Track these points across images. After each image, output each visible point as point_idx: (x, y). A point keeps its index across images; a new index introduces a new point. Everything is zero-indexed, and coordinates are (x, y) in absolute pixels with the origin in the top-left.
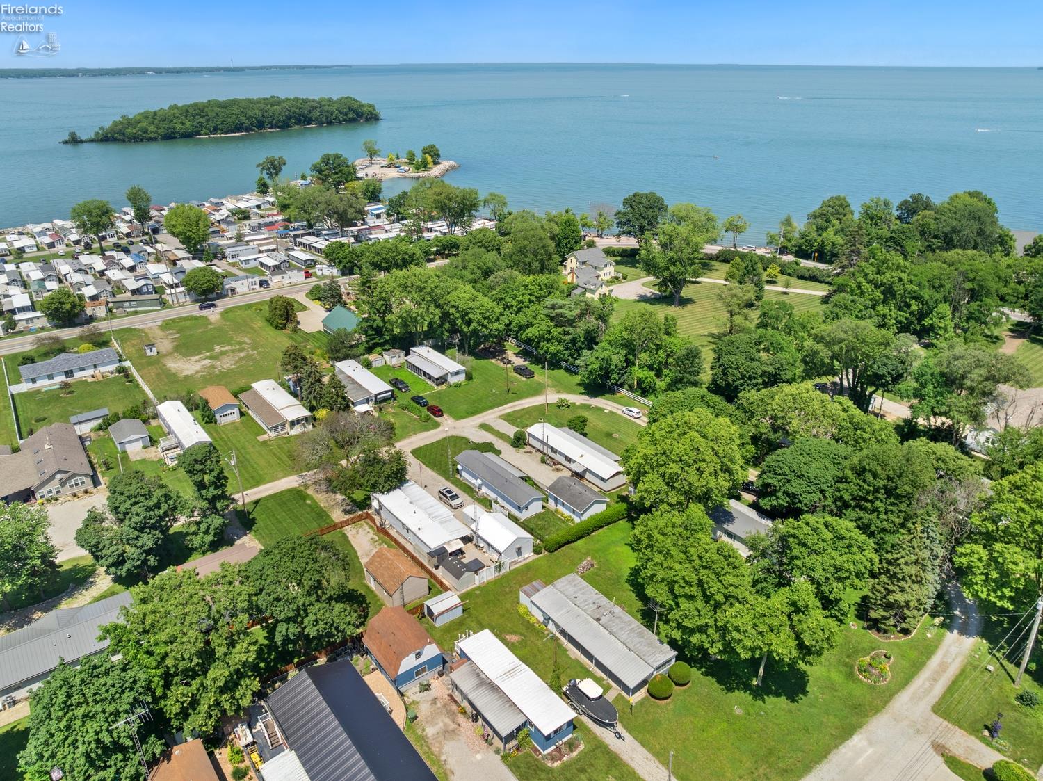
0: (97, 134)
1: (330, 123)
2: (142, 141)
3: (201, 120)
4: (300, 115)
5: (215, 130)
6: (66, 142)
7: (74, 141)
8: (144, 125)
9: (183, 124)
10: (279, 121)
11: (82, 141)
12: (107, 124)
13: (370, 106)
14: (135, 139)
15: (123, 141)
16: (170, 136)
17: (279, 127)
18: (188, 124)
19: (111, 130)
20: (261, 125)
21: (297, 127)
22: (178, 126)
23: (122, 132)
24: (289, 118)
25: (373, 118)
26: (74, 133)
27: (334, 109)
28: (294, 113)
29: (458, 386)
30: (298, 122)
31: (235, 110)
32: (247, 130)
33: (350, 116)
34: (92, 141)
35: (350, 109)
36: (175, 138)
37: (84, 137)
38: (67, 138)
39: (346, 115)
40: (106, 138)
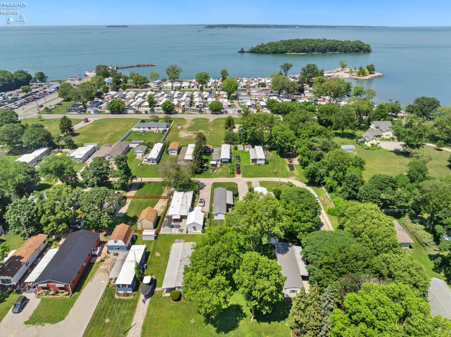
0: (250, 50)
1: (345, 52)
2: (264, 53)
3: (289, 47)
4: (332, 47)
5: (294, 51)
6: (239, 52)
7: (242, 52)
8: (267, 47)
9: (282, 48)
10: (322, 49)
11: (245, 52)
12: (255, 46)
13: (367, 45)
14: (262, 52)
15: (258, 53)
16: (275, 52)
17: (321, 52)
18: (284, 48)
19: (255, 49)
20: (313, 50)
21: (330, 52)
22: (279, 49)
23: (258, 49)
24: (327, 48)
25: (367, 50)
26: (243, 49)
27: (349, 45)
28: (330, 46)
29: (260, 165)
30: (331, 50)
31: (304, 44)
32: (307, 52)
33: (356, 49)
34: (248, 52)
35: (357, 46)
36: (277, 53)
37: (245, 51)
38: (240, 50)
39: (354, 49)
40: (253, 51)
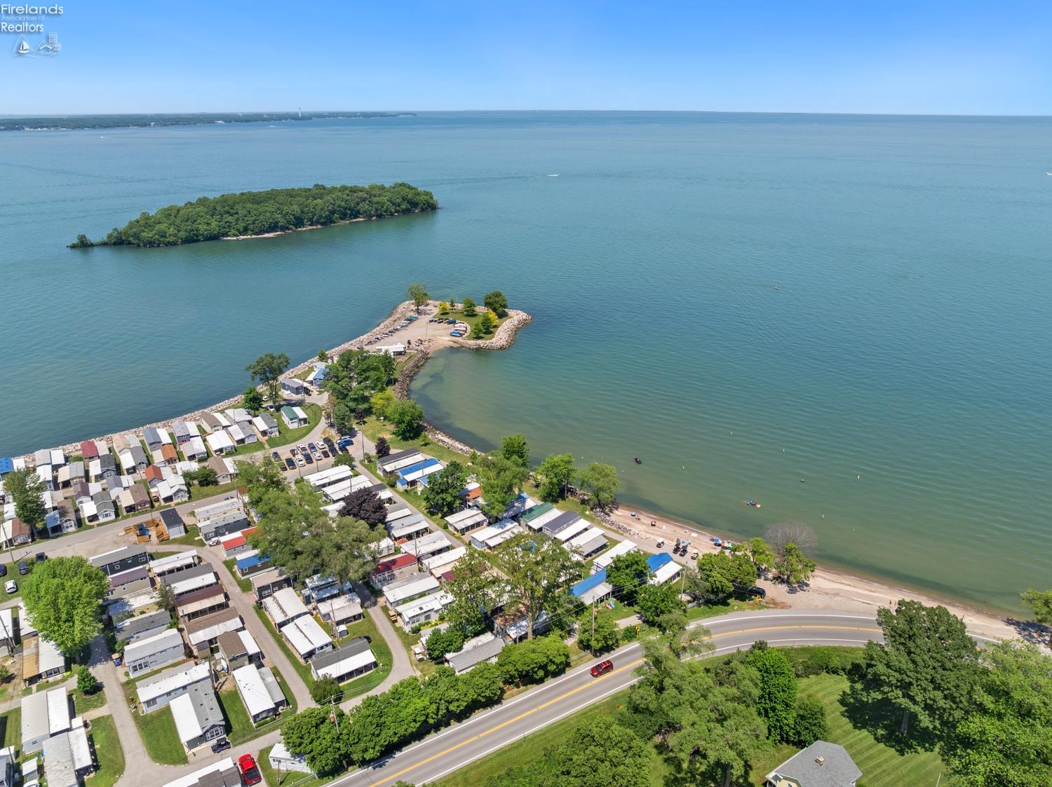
0: (110, 236)
1: (380, 216)
2: (159, 246)
3: (230, 219)
4: (345, 209)
5: (245, 231)
6: (73, 247)
7: (83, 245)
8: (163, 227)
9: (208, 224)
10: (321, 217)
11: (92, 245)
12: (122, 225)
13: (427, 194)
14: (151, 244)
15: (139, 246)
16: (192, 240)
17: (322, 224)
18: (214, 224)
19: (126, 233)
20: (299, 222)
21: (342, 222)
22: (202, 228)
23: (136, 236)
24: (333, 212)
25: (430, 207)
26: (84, 236)
27: (385, 199)
28: (339, 206)
30: (343, 216)
31: (270, 207)
32: (283, 228)
33: (403, 207)
34: (104, 244)
35: (404, 199)
36: (198, 241)
37: (94, 242)
38: (76, 241)
39: (399, 206)
40: (119, 242)
